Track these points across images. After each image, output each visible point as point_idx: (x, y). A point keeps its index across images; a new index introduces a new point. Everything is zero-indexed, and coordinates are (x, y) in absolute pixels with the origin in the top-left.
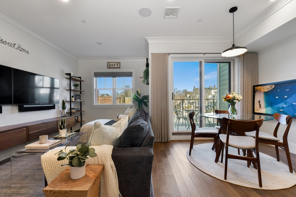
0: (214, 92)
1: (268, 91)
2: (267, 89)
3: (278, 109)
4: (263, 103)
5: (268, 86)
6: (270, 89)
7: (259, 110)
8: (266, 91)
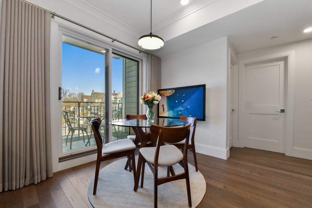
0: (114, 98)
1: (170, 96)
2: (169, 93)
3: (178, 112)
4: (166, 107)
5: (170, 91)
6: (172, 94)
7: (163, 114)
8: (168, 95)
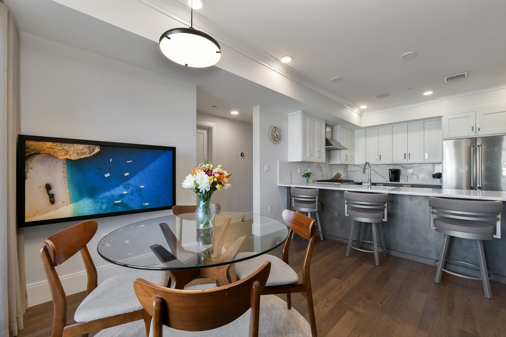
2: (76, 152)
5: (81, 147)
6: (89, 156)
7: (49, 211)
8: (74, 157)
